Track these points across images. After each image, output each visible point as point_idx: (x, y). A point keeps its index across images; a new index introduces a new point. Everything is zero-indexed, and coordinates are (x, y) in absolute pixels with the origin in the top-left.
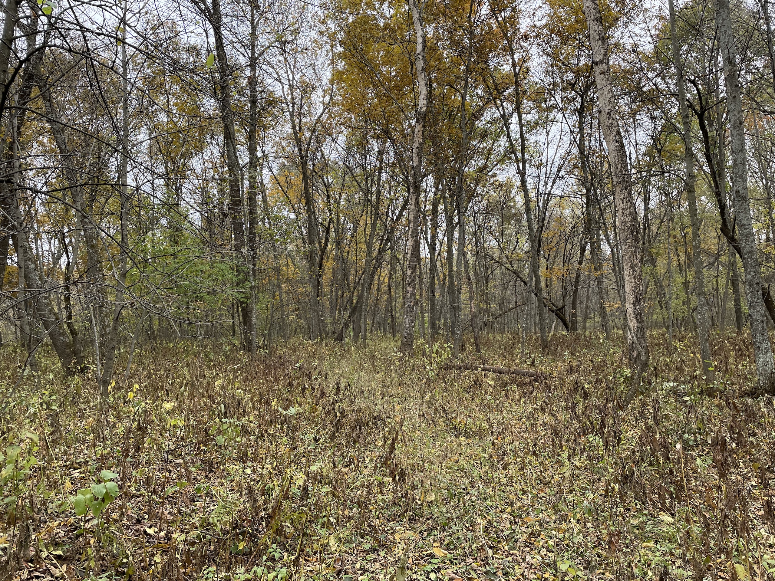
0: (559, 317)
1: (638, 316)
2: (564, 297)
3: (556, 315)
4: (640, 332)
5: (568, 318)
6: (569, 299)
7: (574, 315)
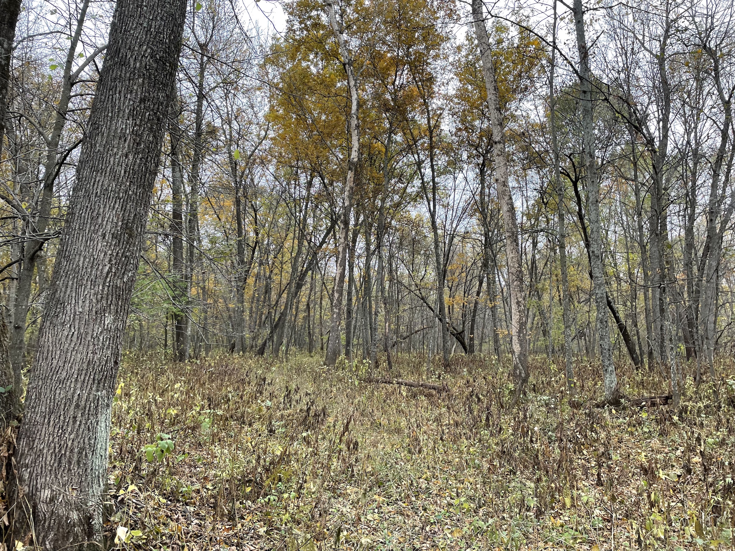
0: (459, 340)
1: (521, 342)
2: (464, 323)
3: (456, 338)
4: (523, 355)
5: (467, 341)
6: (468, 325)
7: (472, 339)
